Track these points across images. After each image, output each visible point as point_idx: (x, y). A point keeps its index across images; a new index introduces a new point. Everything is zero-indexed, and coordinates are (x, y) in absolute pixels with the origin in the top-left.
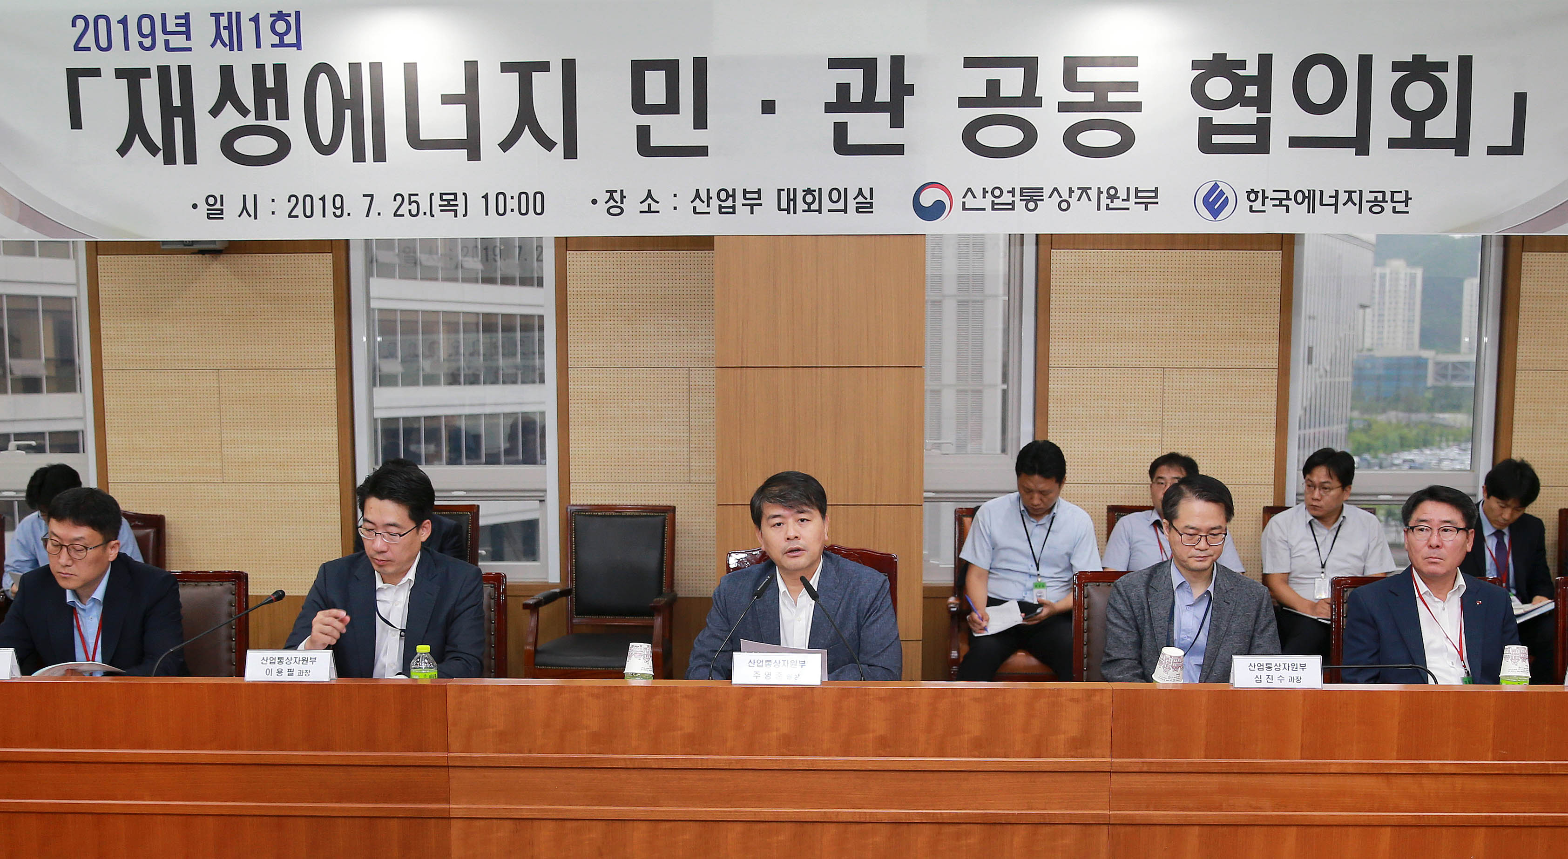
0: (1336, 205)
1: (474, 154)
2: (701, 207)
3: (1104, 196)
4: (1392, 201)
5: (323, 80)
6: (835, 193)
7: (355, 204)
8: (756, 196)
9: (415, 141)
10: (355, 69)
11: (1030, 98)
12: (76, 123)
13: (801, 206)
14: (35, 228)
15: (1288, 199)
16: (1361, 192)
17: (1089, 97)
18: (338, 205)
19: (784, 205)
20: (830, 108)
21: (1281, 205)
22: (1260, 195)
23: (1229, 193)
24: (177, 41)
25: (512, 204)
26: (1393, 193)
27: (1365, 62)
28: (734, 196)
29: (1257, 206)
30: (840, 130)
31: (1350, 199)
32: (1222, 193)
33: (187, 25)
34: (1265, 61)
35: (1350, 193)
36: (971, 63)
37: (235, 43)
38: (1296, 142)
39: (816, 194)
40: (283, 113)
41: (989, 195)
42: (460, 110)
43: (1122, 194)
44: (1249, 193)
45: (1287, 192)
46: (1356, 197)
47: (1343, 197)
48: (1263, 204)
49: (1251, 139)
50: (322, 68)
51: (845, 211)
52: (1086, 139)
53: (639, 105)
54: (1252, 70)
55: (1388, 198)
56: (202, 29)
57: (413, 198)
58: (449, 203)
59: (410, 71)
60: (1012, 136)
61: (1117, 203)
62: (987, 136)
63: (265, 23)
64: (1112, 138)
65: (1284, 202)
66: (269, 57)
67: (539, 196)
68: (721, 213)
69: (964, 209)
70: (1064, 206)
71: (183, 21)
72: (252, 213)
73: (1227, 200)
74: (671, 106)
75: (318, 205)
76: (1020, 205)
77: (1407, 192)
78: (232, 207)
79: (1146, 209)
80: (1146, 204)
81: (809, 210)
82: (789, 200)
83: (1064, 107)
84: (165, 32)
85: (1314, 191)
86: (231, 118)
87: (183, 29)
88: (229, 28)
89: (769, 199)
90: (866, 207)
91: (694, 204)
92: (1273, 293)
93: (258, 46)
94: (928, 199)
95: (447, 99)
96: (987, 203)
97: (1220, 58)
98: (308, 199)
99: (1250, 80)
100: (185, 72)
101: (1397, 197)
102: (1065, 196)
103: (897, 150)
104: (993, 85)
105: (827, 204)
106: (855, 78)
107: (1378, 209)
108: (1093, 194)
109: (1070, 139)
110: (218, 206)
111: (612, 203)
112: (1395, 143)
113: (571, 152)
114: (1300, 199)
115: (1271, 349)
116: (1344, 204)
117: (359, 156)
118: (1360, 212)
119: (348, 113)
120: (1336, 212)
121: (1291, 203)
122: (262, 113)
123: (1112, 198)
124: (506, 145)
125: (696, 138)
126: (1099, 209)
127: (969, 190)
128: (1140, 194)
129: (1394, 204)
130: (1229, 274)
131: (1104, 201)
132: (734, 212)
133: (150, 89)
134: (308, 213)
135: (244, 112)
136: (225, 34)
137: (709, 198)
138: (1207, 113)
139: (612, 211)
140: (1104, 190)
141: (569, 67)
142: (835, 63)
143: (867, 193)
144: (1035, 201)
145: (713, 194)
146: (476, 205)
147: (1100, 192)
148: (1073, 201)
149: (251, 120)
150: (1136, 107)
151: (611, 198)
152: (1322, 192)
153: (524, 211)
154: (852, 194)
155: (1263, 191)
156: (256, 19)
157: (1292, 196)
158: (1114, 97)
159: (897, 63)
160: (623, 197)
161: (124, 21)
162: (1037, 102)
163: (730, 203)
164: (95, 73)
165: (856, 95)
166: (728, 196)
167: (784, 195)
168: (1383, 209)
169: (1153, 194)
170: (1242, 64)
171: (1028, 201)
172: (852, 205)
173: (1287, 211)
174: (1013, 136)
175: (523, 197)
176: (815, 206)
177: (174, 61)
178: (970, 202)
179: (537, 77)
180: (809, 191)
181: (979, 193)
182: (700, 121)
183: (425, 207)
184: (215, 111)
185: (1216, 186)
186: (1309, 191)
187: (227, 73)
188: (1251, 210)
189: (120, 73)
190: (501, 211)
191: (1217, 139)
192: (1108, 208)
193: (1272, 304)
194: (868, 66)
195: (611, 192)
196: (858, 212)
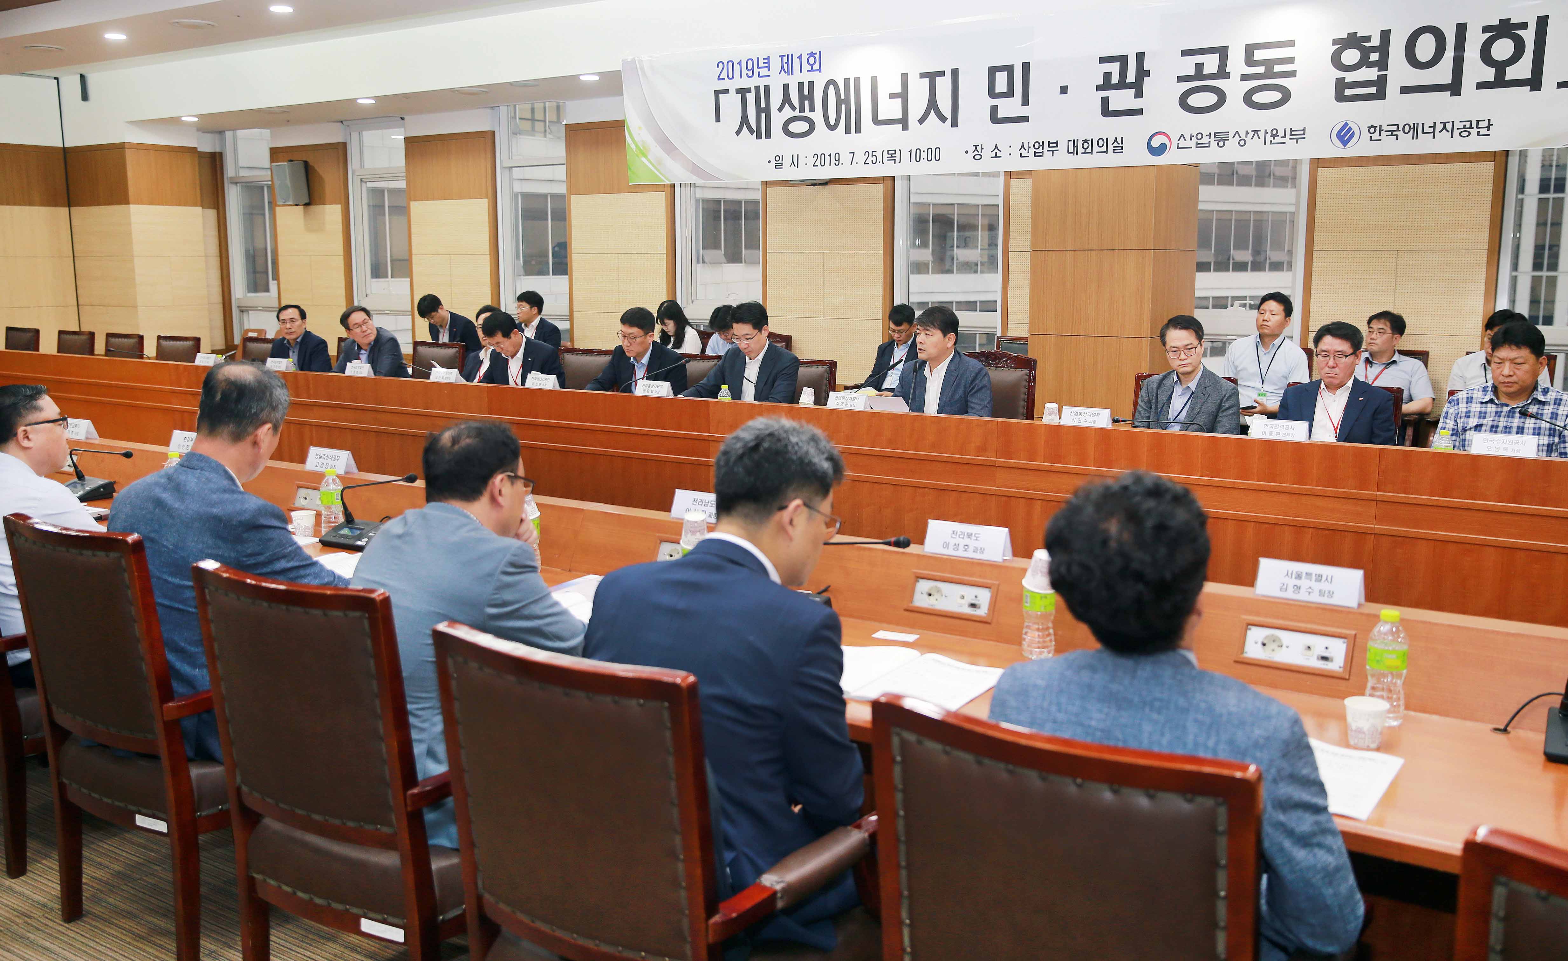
0: (1434, 132)
1: (905, 127)
2: (1025, 153)
3: (1269, 135)
4: (1477, 127)
5: (831, 89)
6: (1101, 141)
7: (845, 158)
8: (1055, 145)
9: (876, 121)
10: (847, 81)
11: (1223, 73)
12: (718, 119)
13: (1081, 150)
14: (698, 176)
15: (1398, 130)
16: (1453, 122)
17: (1261, 70)
18: (837, 159)
19: (1071, 150)
20: (1099, 88)
21: (1392, 135)
22: (1378, 129)
23: (1355, 129)
24: (764, 72)
25: (924, 155)
26: (1478, 121)
27: (1461, 29)
28: (1043, 146)
29: (1375, 136)
30: (1105, 101)
31: (1444, 128)
32: (1350, 129)
33: (768, 63)
34: (1386, 35)
35: (1445, 123)
36: (1185, 53)
37: (790, 72)
38: (1405, 90)
39: (1090, 142)
40: (812, 109)
41: (1194, 138)
42: (899, 101)
43: (1281, 134)
44: (1369, 128)
45: (1398, 125)
46: (1449, 126)
47: (1439, 127)
48: (1380, 135)
49: (1373, 90)
50: (831, 82)
51: (1106, 152)
52: (1258, 98)
53: (992, 94)
54: (1376, 42)
55: (1474, 125)
56: (776, 64)
57: (874, 154)
58: (892, 155)
59: (874, 80)
60: (1210, 99)
61: (1278, 140)
62: (1195, 100)
63: (804, 58)
64: (1276, 96)
65: (1395, 133)
66: (806, 78)
67: (938, 150)
68: (1035, 156)
69: (1178, 148)
70: (1242, 143)
71: (766, 61)
72: (796, 165)
73: (1353, 134)
74: (1010, 93)
75: (827, 158)
76: (1214, 144)
77: (1489, 120)
78: (787, 162)
79: (1297, 142)
80: (1297, 139)
81: (1085, 152)
82: (1074, 146)
83: (1244, 78)
84: (758, 67)
85: (1418, 124)
86: (788, 112)
87: (766, 65)
88: (787, 63)
89: (1063, 146)
90: (1118, 150)
91: (1021, 151)
92: (1486, 194)
93: (801, 72)
94: (1156, 143)
95: (892, 96)
96: (1192, 144)
97: (1353, 36)
98: (823, 156)
99: (1374, 49)
100: (767, 88)
101: (1481, 124)
102: (1243, 137)
103: (1139, 112)
104: (1199, 67)
105: (1096, 148)
106: (1114, 68)
107: (1466, 134)
108: (1262, 134)
109: (1248, 99)
110: (780, 161)
111: (976, 153)
112: (1481, 85)
113: (955, 124)
114: (1407, 130)
115: (1483, 236)
116: (1440, 132)
117: (848, 131)
118: (1452, 136)
119: (843, 106)
120: (1434, 137)
121: (1400, 134)
122: (802, 110)
123: (1274, 136)
124: (921, 121)
125: (1022, 111)
126: (1265, 144)
127: (1182, 135)
128: (1293, 133)
129: (1479, 130)
130: (1451, 181)
131: (1269, 138)
132: (1042, 156)
133: (751, 97)
134: (823, 164)
135: (793, 108)
136: (785, 66)
137: (1029, 147)
138: (1341, 74)
139: (976, 157)
140: (1269, 131)
141: (955, 72)
142: (1103, 60)
143: (1119, 141)
144: (1224, 141)
145: (1031, 145)
146: (906, 156)
147: (1266, 133)
148: (1248, 139)
149: (797, 113)
150: (1292, 74)
151: (976, 149)
152: (1423, 124)
153: (929, 159)
154: (1111, 141)
155: (1380, 126)
156: (800, 57)
157: (1401, 128)
158: (1277, 68)
159: (1140, 57)
160: (982, 149)
161: (740, 63)
162: (1227, 76)
163: (1040, 150)
164: (726, 91)
165: (1115, 80)
166: (1040, 146)
167: (1071, 143)
168: (1470, 133)
169: (1302, 132)
170: (1368, 39)
171: (1219, 141)
172: (1110, 148)
173: (1397, 139)
174: (1212, 99)
175: (930, 150)
176: (1089, 150)
177: (762, 83)
178: (1182, 143)
179: (938, 80)
180: (1086, 141)
181: (1188, 137)
182: (1025, 101)
183: (880, 159)
184: (780, 109)
185: (1346, 124)
186: (1414, 124)
187: (786, 87)
188: (1371, 140)
189: (738, 91)
190: (918, 160)
191: (1348, 92)
192: (1271, 143)
193: (1485, 202)
194: (1123, 60)
195: (976, 146)
196: (1114, 152)
